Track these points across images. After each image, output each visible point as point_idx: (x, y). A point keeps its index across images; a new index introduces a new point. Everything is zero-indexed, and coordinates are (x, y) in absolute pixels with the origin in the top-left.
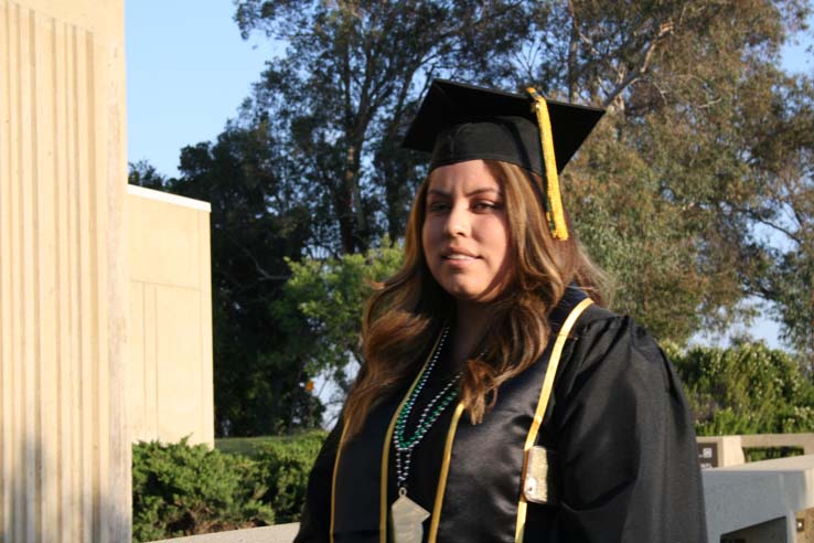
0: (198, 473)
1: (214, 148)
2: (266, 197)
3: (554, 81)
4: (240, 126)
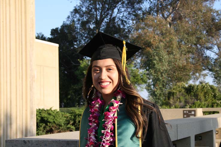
0: (54, 117)
1: (60, 29)
2: (74, 43)
3: (152, 12)
4: (67, 23)
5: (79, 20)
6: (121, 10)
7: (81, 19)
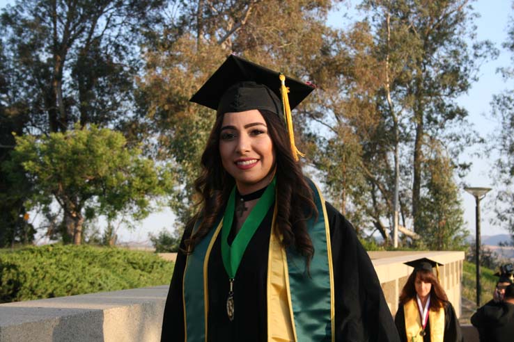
3: (187, 28)
5: (13, 41)
6: (114, 20)
7: (19, 38)
